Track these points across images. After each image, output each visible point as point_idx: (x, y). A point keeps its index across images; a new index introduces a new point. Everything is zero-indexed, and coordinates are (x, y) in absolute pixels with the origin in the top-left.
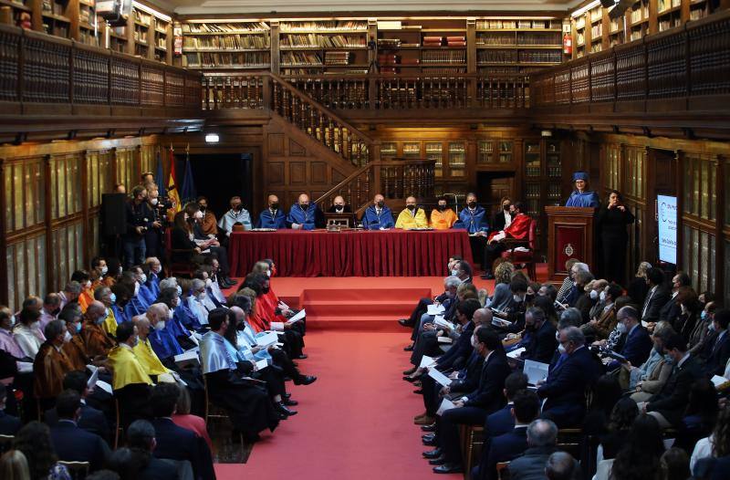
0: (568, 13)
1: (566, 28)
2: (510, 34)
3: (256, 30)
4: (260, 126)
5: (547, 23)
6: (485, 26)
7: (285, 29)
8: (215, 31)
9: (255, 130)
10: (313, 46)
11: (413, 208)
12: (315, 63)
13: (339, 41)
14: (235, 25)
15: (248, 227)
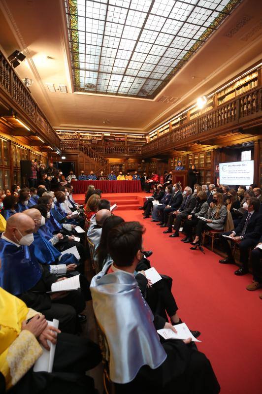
0: (148, 134)
1: (147, 137)
2: (135, 138)
3: (75, 134)
4: (77, 155)
5: (142, 136)
6: (129, 136)
7: (81, 134)
8: (63, 134)
9: (76, 156)
10: (89, 139)
11: (122, 175)
12: (89, 143)
13: (95, 138)
14: (68, 132)
15: (76, 180)
